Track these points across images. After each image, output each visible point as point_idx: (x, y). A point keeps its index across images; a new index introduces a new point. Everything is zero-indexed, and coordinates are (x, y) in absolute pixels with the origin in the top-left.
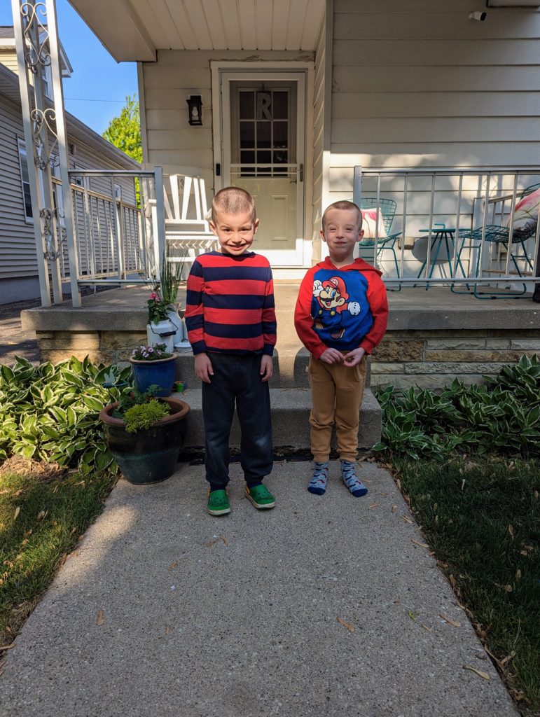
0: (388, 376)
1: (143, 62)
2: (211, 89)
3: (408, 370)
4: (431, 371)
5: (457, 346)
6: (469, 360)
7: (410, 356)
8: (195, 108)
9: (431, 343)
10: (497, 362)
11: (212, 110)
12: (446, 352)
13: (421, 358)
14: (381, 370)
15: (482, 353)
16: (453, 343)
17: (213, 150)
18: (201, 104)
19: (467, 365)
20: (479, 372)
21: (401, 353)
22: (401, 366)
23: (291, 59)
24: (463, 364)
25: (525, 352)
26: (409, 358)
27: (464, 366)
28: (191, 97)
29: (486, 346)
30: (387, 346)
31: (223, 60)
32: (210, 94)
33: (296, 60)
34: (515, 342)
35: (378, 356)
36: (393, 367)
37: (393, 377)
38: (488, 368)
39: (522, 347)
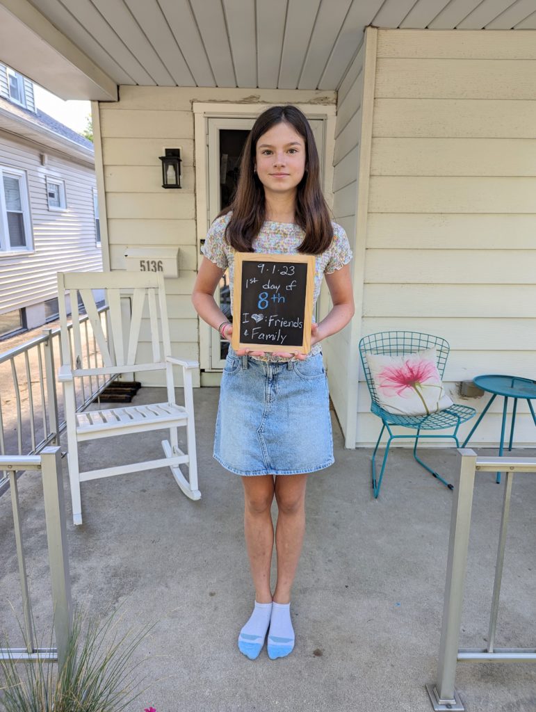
1: (99, 102)
2: (194, 140)
8: (171, 168)
11: (195, 167)
17: (196, 220)
18: (180, 161)
23: (304, 101)
28: (166, 150)
31: (210, 101)
32: (192, 146)
33: (310, 103)
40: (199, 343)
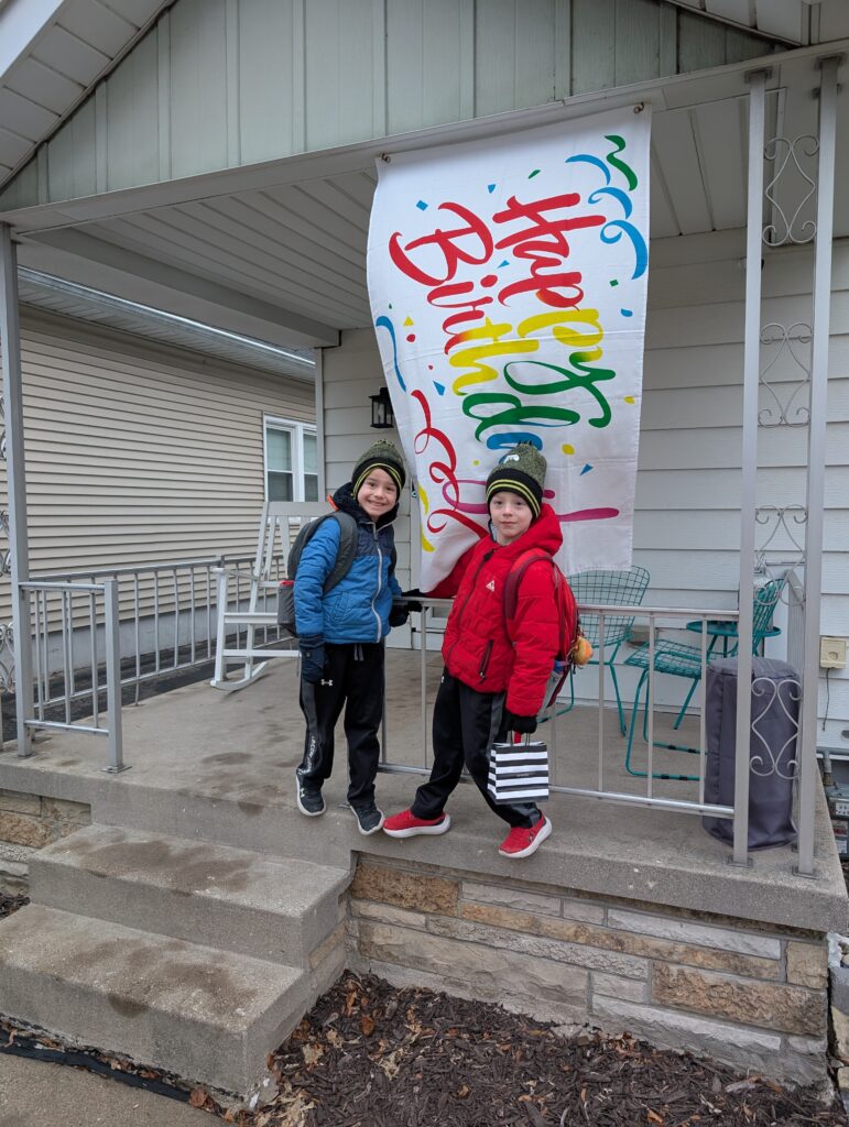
0: (405, 931)
3: (432, 927)
4: (471, 938)
5: (513, 902)
6: (535, 929)
7: (437, 905)
9: (466, 888)
10: (585, 944)
12: (494, 910)
13: (455, 912)
14: (393, 920)
15: (557, 923)
16: (506, 896)
19: (532, 940)
20: (553, 957)
21: (420, 897)
22: (422, 918)
24: (526, 936)
25: (637, 937)
26: (434, 907)
27: (527, 941)
29: (562, 909)
30: (398, 880)
34: (614, 915)
35: (386, 895)
36: (410, 917)
37: (410, 936)
38: (569, 953)
39: (631, 928)
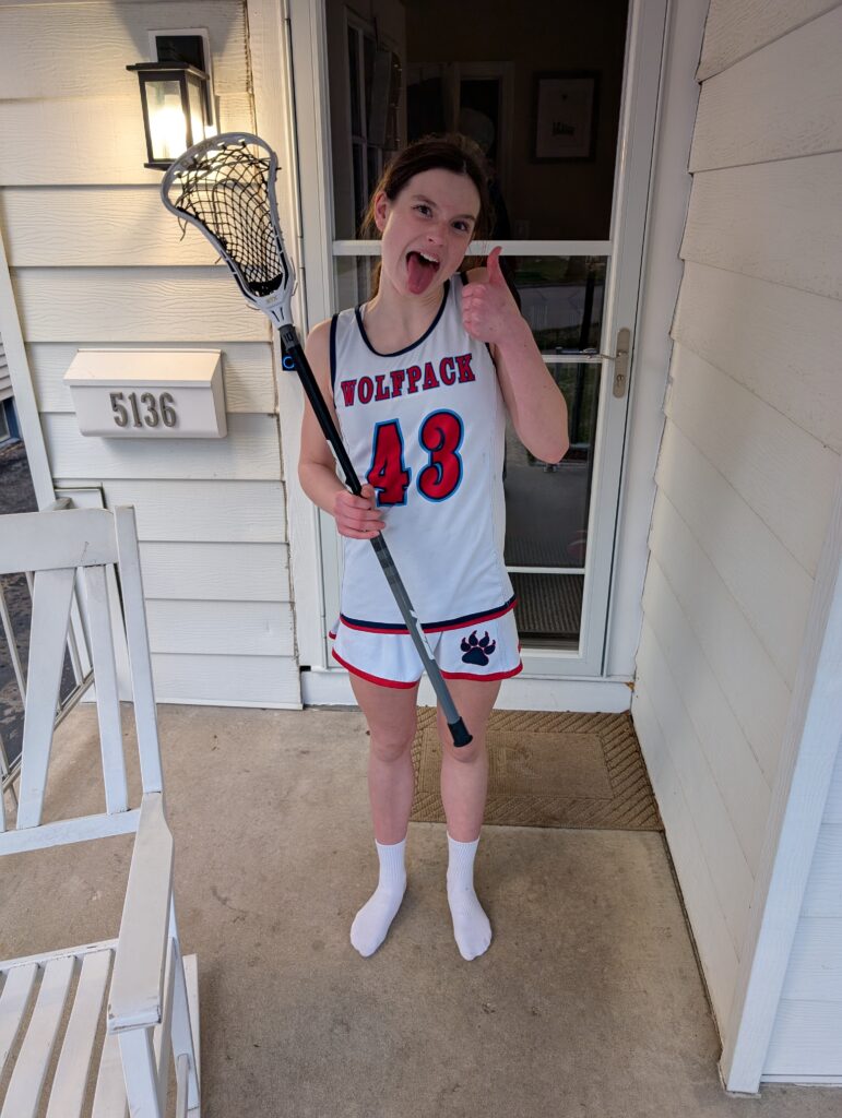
11: (252, 96)
40: (292, 604)
